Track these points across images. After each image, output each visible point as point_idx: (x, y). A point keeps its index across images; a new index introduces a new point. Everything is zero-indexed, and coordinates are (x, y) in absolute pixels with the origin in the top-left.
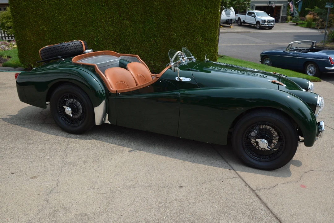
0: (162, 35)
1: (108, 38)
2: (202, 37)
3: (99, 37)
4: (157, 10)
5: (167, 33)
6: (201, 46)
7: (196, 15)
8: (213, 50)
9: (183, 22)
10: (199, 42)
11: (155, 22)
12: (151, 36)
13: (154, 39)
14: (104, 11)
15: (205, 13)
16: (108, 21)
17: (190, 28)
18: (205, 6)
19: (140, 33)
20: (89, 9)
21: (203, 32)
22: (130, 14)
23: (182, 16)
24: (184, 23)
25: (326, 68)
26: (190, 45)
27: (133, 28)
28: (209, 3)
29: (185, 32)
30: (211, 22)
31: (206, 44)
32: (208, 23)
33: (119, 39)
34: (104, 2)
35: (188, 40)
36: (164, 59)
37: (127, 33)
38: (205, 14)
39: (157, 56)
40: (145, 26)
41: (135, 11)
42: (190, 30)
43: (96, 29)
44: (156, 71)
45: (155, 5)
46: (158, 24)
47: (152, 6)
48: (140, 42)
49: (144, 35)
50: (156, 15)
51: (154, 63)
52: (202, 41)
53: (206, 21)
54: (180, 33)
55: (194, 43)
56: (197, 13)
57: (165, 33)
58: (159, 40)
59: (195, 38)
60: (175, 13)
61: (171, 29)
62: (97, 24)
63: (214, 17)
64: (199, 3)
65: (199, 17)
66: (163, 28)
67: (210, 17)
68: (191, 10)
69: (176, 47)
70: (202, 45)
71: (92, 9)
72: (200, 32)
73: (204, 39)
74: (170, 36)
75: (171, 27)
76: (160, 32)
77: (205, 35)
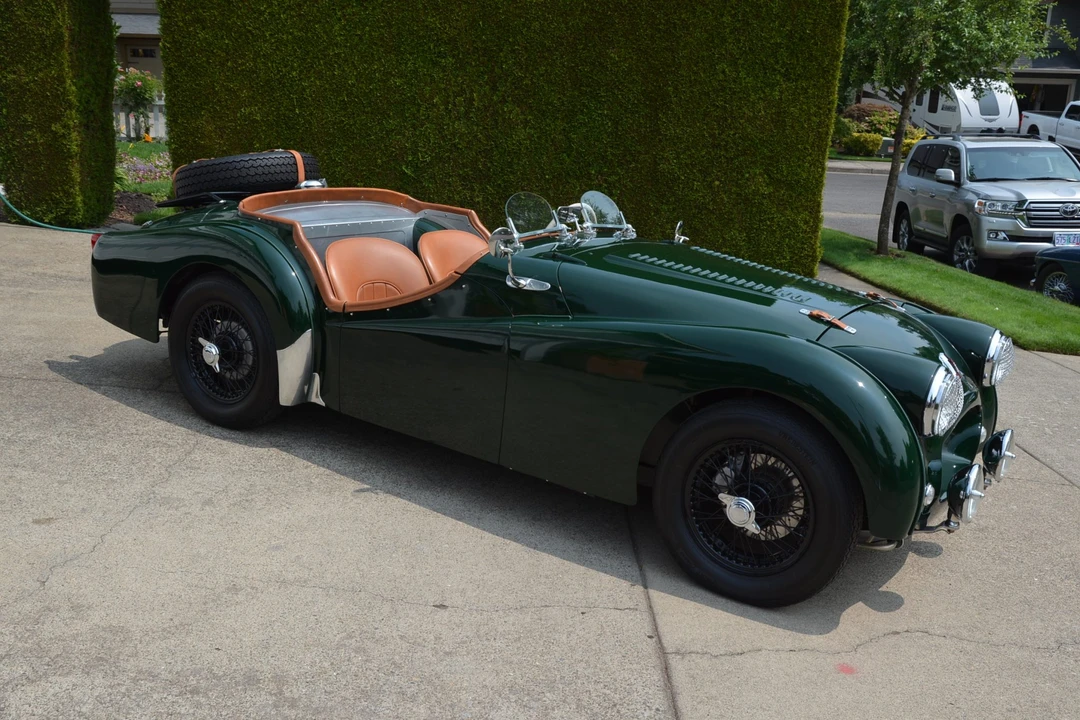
0: (628, 158)
1: (448, 157)
2: (769, 175)
3: (421, 152)
4: (616, 76)
5: (647, 153)
6: (762, 204)
7: (748, 101)
8: (806, 222)
9: (704, 119)
10: (756, 193)
11: (606, 116)
12: (590, 159)
13: (600, 172)
14: (444, 71)
15: (781, 92)
16: (455, 105)
17: (727, 142)
18: (783, 71)
19: (556, 150)
20: (398, 61)
21: (771, 158)
22: (527, 85)
23: (700, 99)
24: (707, 125)
26: (722, 199)
27: (532, 131)
28: (798, 61)
29: (709, 153)
30: (803, 128)
31: (782, 200)
32: (793, 127)
33: (484, 165)
34: (446, 43)
35: (717, 183)
37: (514, 144)
38: (781, 99)
40: (574, 126)
41: (542, 75)
42: (726, 150)
43: (414, 127)
45: (611, 58)
46: (615, 123)
47: (600, 64)
48: (554, 177)
49: (569, 156)
50: (614, 93)
52: (766, 190)
53: (784, 121)
54: (690, 156)
55: (739, 195)
56: (756, 93)
57: (639, 152)
58: (617, 174)
59: (743, 176)
60: (676, 89)
61: (660, 141)
62: (418, 111)
63: (816, 109)
64: (762, 61)
65: (761, 106)
66: (633, 138)
67: (801, 109)
68: (735, 81)
70: (765, 201)
71: (406, 64)
72: (762, 158)
73: (774, 182)
74: (656, 163)
75: (660, 134)
76: (622, 149)
77: (779, 167)
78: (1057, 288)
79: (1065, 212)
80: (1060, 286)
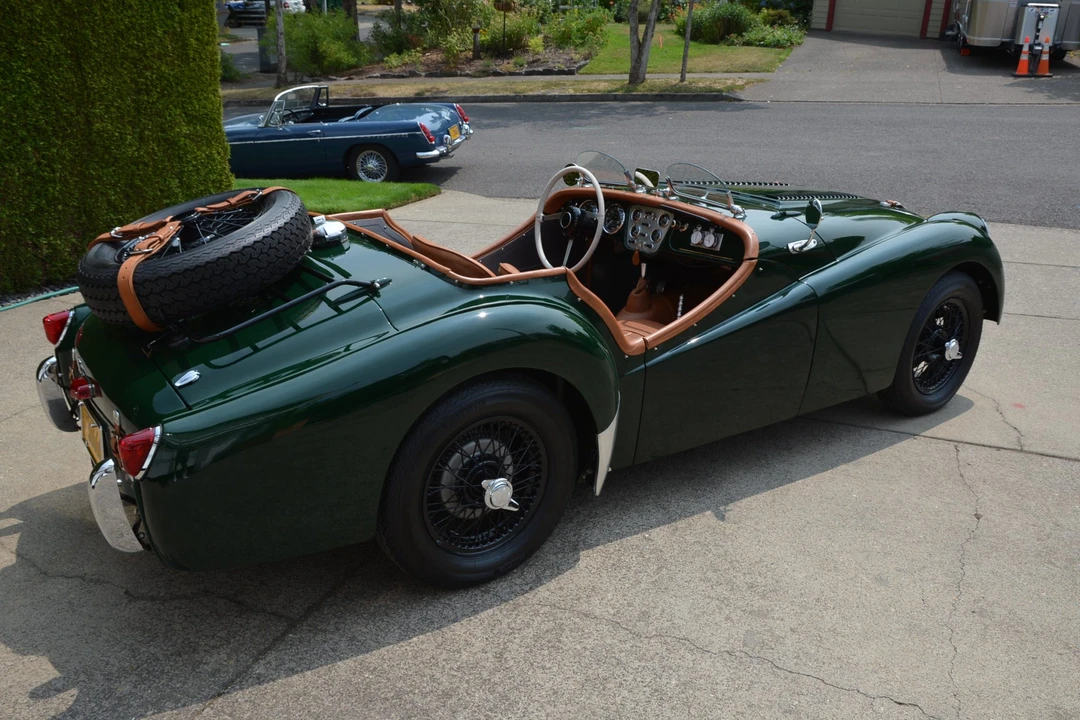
0: (62, 123)
2: (186, 114)
4: (30, 21)
5: (78, 113)
6: (186, 145)
7: (156, 36)
8: (219, 154)
9: (122, 64)
10: (179, 133)
11: (31, 75)
12: (23, 133)
13: (36, 149)
15: (181, 23)
17: (147, 85)
21: (183, 95)
23: (116, 40)
24: (126, 69)
25: (419, 154)
26: (153, 149)
29: (134, 101)
30: (201, 58)
31: (198, 137)
32: (194, 59)
35: (146, 132)
36: (79, 218)
38: (182, 31)
39: (56, 211)
42: (148, 95)
44: (61, 274)
46: (41, 83)
50: (33, 45)
51: (49, 245)
52: (185, 130)
53: (187, 55)
54: (118, 108)
56: (161, 27)
57: (71, 114)
58: (55, 145)
59: (166, 119)
60: (93, 31)
61: (89, 96)
63: (207, 37)
65: (167, 40)
66: (62, 97)
67: (197, 39)
68: (141, 16)
69: (113, 165)
70: (187, 142)
72: (178, 97)
73: (192, 119)
74: (89, 123)
75: (87, 88)
76: (54, 113)
77: (192, 103)
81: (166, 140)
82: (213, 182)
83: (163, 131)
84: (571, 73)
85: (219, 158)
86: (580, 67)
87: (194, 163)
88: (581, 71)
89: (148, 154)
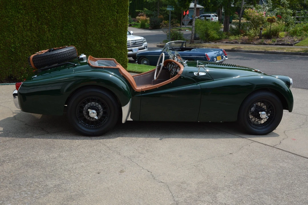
0: (79, 39)
1: (25, 44)
2: (115, 41)
3: (16, 43)
4: (74, 14)
5: (84, 37)
6: (114, 49)
7: (109, 20)
9: (98, 26)
10: (112, 46)
11: (73, 27)
12: (69, 40)
14: (22, 15)
15: (116, 17)
16: (26, 26)
17: (104, 32)
18: (116, 11)
19: (58, 39)
20: (6, 12)
21: (115, 36)
22: (49, 19)
23: (97, 20)
24: (99, 28)
26: (104, 49)
27: (51, 33)
28: (120, 8)
29: (100, 36)
30: (122, 26)
31: (119, 47)
32: (120, 27)
33: (37, 45)
34: (22, 5)
35: (103, 44)
37: (46, 38)
38: (116, 19)
40: (64, 31)
41: (53, 15)
42: (104, 35)
43: (13, 35)
45: (73, 9)
46: (75, 29)
47: (70, 11)
50: (74, 20)
52: (114, 45)
53: (117, 25)
54: (95, 37)
56: (111, 18)
57: (82, 37)
58: (77, 44)
59: (109, 41)
60: (91, 17)
61: (87, 33)
62: (14, 29)
63: (124, 21)
64: (111, 8)
65: (112, 21)
66: (80, 33)
67: (121, 21)
68: (105, 15)
69: (92, 51)
71: (9, 13)
72: (113, 36)
73: (117, 42)
74: (87, 40)
75: (87, 31)
76: (77, 36)
77: (117, 38)
78: (145, 63)
79: (134, 43)
80: (145, 62)
81: (108, 47)
82: (122, 60)
83: (108, 44)
84: (291, 45)
85: (124, 54)
86: (296, 43)
87: (116, 54)
88: (295, 45)
89: (103, 50)
